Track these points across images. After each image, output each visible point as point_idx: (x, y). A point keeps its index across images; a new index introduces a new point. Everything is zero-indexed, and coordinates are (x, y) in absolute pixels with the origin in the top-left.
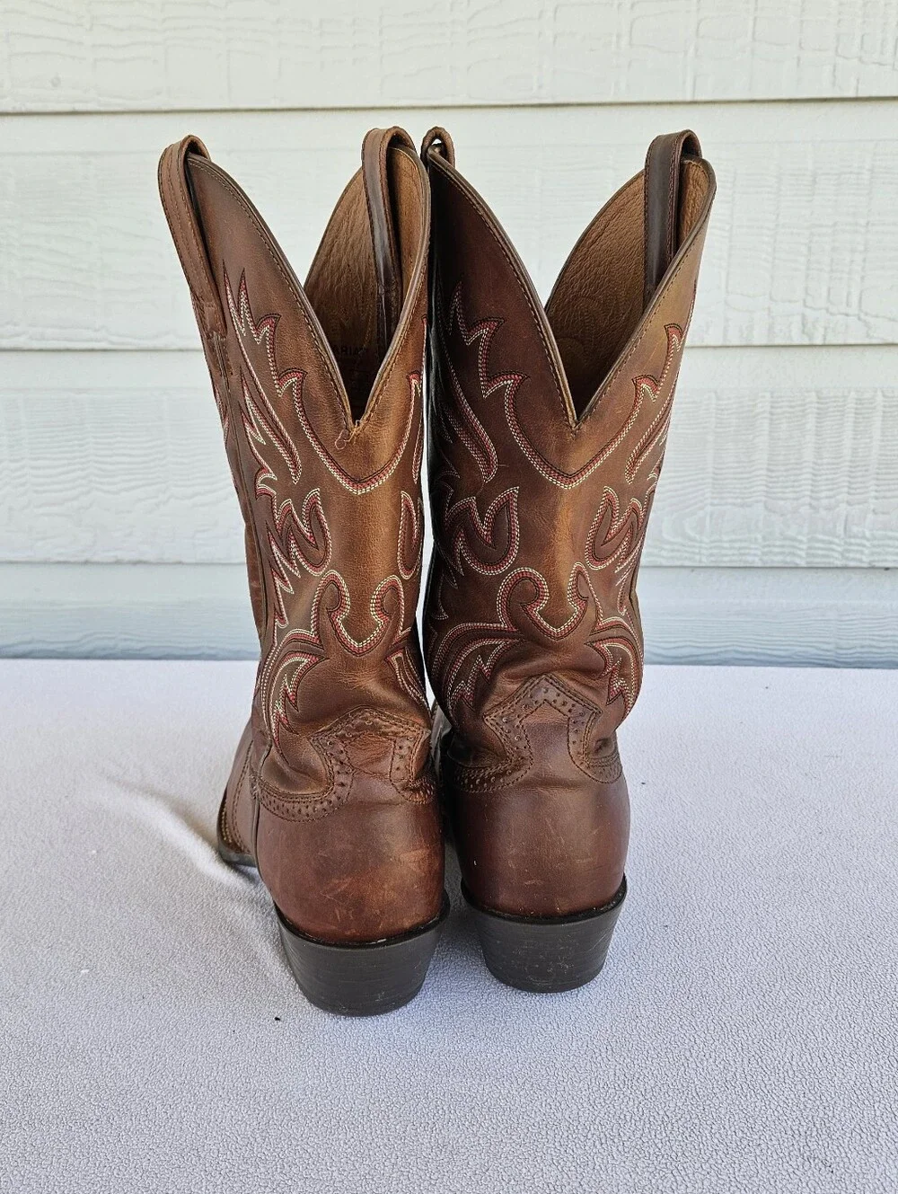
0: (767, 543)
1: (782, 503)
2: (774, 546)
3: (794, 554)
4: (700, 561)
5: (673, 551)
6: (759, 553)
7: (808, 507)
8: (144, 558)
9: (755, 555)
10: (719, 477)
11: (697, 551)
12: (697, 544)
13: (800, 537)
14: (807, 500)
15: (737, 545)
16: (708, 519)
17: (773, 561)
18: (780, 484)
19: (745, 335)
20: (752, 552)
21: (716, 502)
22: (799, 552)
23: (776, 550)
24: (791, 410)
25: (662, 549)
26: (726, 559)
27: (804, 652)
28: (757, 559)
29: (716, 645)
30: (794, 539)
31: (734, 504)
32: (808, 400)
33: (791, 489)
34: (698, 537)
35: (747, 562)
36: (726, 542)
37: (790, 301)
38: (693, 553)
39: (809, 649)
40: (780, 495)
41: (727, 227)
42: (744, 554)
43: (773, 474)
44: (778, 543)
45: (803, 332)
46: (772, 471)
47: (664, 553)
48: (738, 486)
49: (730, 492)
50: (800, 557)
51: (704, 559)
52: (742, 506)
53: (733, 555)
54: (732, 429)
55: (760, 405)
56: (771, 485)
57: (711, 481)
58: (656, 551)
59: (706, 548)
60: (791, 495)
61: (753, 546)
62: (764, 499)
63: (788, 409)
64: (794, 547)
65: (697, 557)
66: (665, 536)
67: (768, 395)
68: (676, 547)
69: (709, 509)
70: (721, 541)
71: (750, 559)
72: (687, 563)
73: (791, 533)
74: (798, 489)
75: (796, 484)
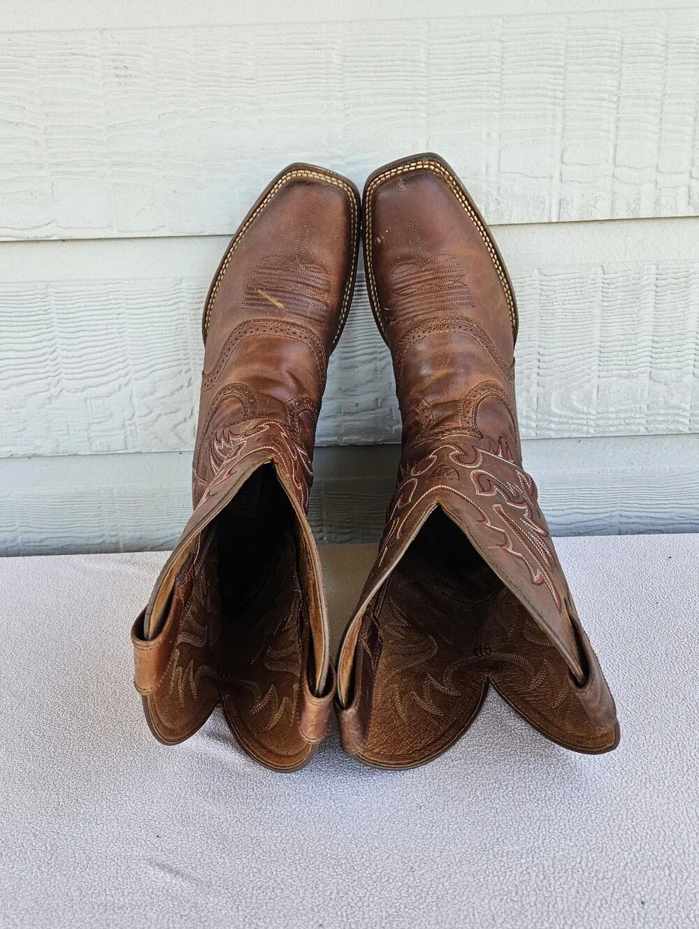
0: (651, 412)
1: (665, 372)
2: (660, 414)
3: (678, 422)
4: (588, 432)
5: (561, 423)
6: (644, 422)
7: (691, 375)
8: (41, 452)
9: (640, 424)
10: (605, 350)
11: (585, 422)
12: (585, 417)
13: (683, 405)
14: (691, 368)
15: (623, 415)
16: (595, 391)
17: (657, 429)
18: (664, 355)
19: (632, 208)
20: (637, 421)
21: (602, 374)
22: (681, 420)
23: (661, 418)
24: (675, 281)
25: (551, 422)
26: (612, 429)
27: (685, 513)
28: (642, 428)
29: (601, 510)
30: (678, 408)
31: (620, 376)
32: (691, 271)
33: (675, 359)
34: (585, 409)
35: (631, 431)
36: (612, 412)
37: (676, 173)
38: (581, 425)
39: (691, 510)
40: (664, 365)
41: (615, 99)
42: (628, 424)
43: (659, 345)
44: (662, 412)
45: (689, 203)
46: (657, 342)
47: (553, 426)
48: (624, 358)
49: (615, 365)
50: (682, 423)
51: (592, 430)
52: (626, 377)
53: (620, 425)
54: (618, 302)
55: (645, 277)
56: (654, 356)
57: (598, 354)
58: (545, 424)
59: (594, 420)
60: (675, 365)
61: (637, 416)
62: (649, 369)
63: (673, 281)
64: (676, 415)
65: (585, 428)
66: (554, 410)
67: (653, 267)
68: (565, 420)
69: (595, 381)
70: (608, 412)
71: (635, 428)
72: (575, 435)
73: (675, 402)
74: (681, 359)
75: (679, 354)
